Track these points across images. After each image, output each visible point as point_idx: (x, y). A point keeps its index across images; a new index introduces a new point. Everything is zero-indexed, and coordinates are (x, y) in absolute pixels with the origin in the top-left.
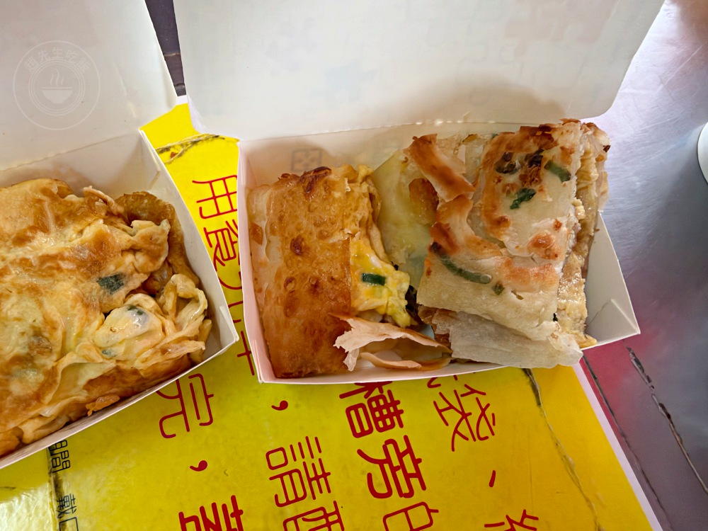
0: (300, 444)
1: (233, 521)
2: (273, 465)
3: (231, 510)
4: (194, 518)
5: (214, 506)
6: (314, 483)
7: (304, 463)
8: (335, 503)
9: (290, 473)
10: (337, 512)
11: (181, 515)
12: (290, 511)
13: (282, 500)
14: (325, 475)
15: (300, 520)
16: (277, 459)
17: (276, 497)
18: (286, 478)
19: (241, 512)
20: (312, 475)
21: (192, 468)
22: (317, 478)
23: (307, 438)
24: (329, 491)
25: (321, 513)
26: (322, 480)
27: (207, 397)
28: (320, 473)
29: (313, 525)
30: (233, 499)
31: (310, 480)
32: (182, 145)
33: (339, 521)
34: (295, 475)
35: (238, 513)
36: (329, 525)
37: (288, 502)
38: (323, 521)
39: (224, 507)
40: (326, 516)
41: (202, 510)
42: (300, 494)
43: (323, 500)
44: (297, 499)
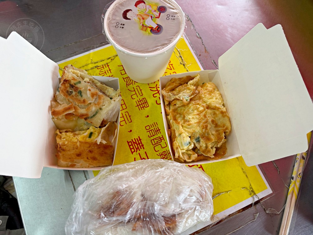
0: (153, 124)
1: (139, 141)
2: (147, 129)
3: (138, 139)
4: (131, 142)
5: (135, 139)
6: (157, 132)
7: (154, 128)
8: (162, 136)
9: (151, 130)
10: (163, 137)
11: (127, 141)
12: (152, 138)
13: (150, 136)
14: (159, 130)
15: (154, 140)
16: (148, 128)
17: (149, 136)
18: (150, 132)
19: (141, 139)
20: (156, 130)
21: (129, 132)
22: (157, 131)
23: (154, 123)
24: (160, 133)
25: (159, 138)
26: (159, 131)
27: (130, 116)
28: (158, 130)
29: (157, 140)
30: (139, 137)
31: (156, 131)
32: (113, 57)
33: (163, 139)
34: (152, 131)
35: (140, 140)
36: (161, 140)
37: (151, 136)
38: (160, 139)
39: (137, 139)
40: (160, 138)
41: (132, 140)
42: (154, 134)
43: (159, 135)
44: (153, 136)
